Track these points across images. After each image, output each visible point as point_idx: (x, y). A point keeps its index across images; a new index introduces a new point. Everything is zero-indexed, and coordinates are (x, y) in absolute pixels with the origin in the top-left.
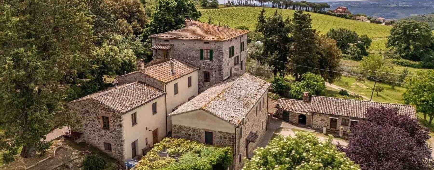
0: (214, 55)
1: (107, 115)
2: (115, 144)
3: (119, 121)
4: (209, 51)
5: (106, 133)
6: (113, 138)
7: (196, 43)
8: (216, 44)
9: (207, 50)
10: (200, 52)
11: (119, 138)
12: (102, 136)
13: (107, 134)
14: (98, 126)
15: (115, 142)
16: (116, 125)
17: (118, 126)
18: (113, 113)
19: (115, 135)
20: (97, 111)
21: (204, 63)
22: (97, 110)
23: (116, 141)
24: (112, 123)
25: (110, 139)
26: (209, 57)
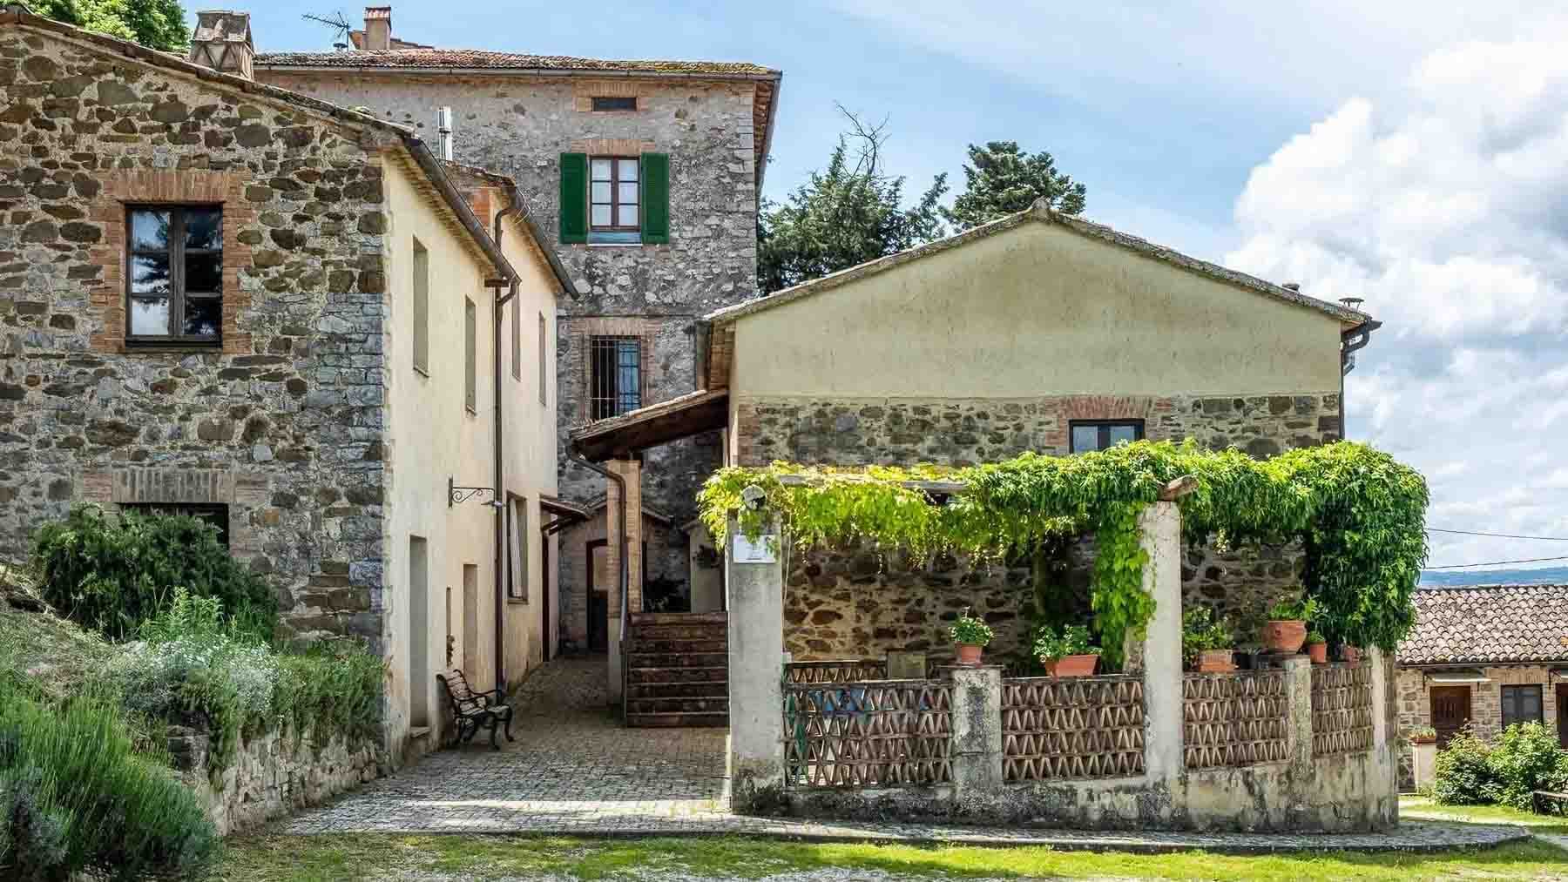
0: (676, 199)
1: (196, 186)
2: (285, 501)
3: (351, 227)
4: (629, 170)
5: (163, 387)
6: (255, 429)
7: (520, 109)
8: (696, 112)
9: (615, 159)
10: (554, 177)
11: (346, 419)
12: (118, 434)
13: (185, 396)
14: (63, 321)
15: (282, 477)
16: (308, 283)
17: (340, 283)
18: (279, 146)
19: (297, 388)
20: (62, 156)
21: (589, 264)
22: (68, 142)
23: (296, 457)
24: (262, 263)
25: (216, 453)
26: (629, 216)
